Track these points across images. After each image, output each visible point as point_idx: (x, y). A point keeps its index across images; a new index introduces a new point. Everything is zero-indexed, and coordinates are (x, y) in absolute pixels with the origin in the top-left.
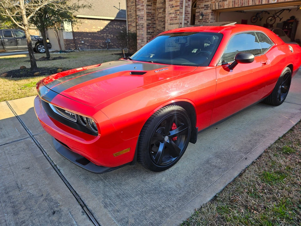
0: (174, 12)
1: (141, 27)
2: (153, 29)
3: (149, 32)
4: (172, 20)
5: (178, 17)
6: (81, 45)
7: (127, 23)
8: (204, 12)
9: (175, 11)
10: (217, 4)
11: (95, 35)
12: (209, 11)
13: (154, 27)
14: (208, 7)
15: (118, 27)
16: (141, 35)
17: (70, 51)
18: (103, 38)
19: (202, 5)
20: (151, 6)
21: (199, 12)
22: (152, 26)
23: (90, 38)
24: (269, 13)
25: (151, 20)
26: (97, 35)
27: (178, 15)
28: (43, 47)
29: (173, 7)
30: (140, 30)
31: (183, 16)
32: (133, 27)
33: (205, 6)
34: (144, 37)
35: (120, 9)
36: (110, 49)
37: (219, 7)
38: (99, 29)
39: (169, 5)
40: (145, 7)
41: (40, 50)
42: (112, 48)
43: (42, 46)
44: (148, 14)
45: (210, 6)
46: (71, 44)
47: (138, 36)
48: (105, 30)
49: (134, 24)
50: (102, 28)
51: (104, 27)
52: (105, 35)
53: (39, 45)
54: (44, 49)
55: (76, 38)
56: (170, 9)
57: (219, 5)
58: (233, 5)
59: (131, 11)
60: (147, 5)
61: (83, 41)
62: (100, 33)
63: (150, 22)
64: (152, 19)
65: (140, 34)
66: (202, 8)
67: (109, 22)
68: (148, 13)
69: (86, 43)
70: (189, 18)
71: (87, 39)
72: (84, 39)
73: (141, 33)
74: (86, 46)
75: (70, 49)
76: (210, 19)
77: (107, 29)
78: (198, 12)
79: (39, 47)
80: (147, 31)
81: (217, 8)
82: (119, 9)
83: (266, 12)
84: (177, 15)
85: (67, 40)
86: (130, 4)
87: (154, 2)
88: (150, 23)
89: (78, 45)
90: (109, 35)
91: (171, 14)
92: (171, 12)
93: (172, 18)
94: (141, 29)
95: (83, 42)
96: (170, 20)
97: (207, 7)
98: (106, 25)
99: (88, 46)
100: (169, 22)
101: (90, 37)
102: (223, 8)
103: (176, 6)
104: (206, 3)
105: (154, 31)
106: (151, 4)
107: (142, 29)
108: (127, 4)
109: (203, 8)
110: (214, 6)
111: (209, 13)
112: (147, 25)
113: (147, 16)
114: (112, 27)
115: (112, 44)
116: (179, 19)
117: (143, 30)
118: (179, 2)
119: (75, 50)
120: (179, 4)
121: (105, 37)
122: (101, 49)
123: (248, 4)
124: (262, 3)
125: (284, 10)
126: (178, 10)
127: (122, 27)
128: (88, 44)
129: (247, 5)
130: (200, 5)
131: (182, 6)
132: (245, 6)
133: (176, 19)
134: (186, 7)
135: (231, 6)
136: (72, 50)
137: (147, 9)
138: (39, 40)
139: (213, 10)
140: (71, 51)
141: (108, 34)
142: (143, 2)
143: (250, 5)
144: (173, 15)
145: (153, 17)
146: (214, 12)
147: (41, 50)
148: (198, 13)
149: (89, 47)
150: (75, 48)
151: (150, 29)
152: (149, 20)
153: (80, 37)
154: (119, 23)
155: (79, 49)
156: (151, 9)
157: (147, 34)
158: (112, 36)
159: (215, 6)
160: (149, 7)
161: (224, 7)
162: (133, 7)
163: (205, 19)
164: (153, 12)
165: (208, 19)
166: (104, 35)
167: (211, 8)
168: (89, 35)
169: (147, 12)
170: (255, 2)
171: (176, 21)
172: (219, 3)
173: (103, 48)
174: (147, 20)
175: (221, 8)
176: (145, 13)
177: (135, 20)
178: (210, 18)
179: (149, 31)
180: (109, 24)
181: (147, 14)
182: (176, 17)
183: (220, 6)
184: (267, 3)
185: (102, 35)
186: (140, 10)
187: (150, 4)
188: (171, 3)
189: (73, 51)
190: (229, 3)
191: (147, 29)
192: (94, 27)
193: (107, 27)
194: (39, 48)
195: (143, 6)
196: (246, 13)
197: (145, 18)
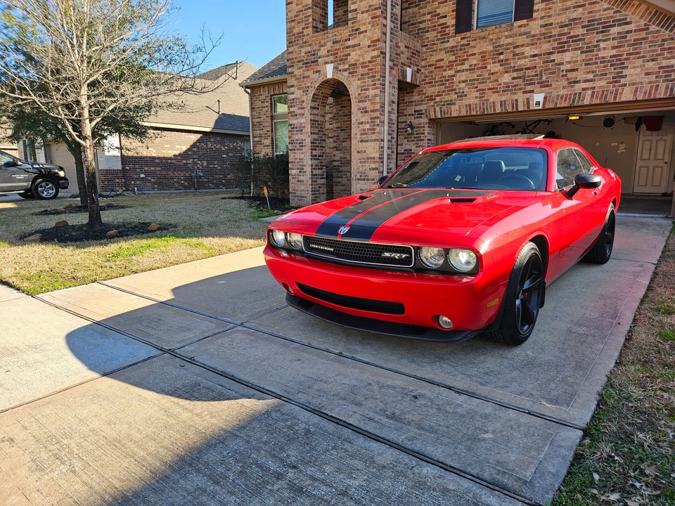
0: (370, 121)
1: (298, 145)
2: (322, 150)
3: (316, 156)
4: (365, 134)
5: (378, 129)
6: (138, 182)
7: (251, 138)
8: (415, 122)
9: (371, 118)
10: (438, 109)
11: (169, 161)
12: (424, 120)
13: (323, 147)
14: (421, 114)
15: (218, 147)
16: (298, 160)
17: (114, 193)
18: (185, 168)
19: (411, 110)
20: (318, 109)
21: (406, 122)
22: (320, 143)
23: (157, 168)
24: (513, 127)
25: (318, 134)
26: (173, 161)
27: (378, 125)
28: (50, 185)
29: (366, 112)
30: (296, 151)
31: (386, 128)
32: (265, 146)
33: (415, 111)
34: (305, 163)
35: (220, 113)
36: (200, 191)
37: (441, 114)
38: (177, 149)
39: (359, 109)
40: (307, 112)
41: (43, 193)
42: (206, 188)
43: (47, 185)
44: (313, 124)
45: (426, 112)
46: (117, 180)
47: (292, 162)
48: (190, 153)
49: (268, 142)
50: (184, 148)
51: (189, 147)
52: (190, 161)
53: (41, 182)
54: (51, 191)
55: (127, 168)
56: (360, 115)
57: (441, 111)
58: (467, 112)
59: (260, 118)
60: (311, 107)
61: (142, 173)
62: (179, 158)
63: (316, 137)
64: (320, 131)
65: (296, 159)
66: (410, 115)
67: (199, 136)
68: (314, 121)
69: (149, 178)
70: (393, 131)
71: (152, 169)
72: (146, 168)
73: (297, 156)
74: (148, 184)
75: (113, 190)
76: (426, 134)
77: (195, 149)
78: (403, 122)
79: (41, 187)
80: (312, 153)
81: (439, 116)
82: (218, 113)
83: (509, 124)
84: (374, 125)
85: (108, 172)
86: (258, 104)
87: (322, 103)
88: (316, 140)
89: (133, 182)
90: (199, 162)
91: (362, 123)
92: (363, 120)
93: (364, 130)
94: (298, 150)
95: (142, 176)
96: (362, 134)
97: (419, 114)
98: (191, 143)
99: (154, 183)
100: (359, 137)
101: (158, 165)
102: (449, 116)
103: (373, 111)
104: (418, 108)
105: (323, 153)
106: (318, 105)
107: (301, 150)
108: (251, 103)
109: (413, 115)
110: (432, 113)
111: (424, 123)
112: (311, 143)
113: (311, 127)
114: (205, 146)
115: (205, 180)
116: (379, 133)
117: (304, 151)
118: (379, 105)
119: (124, 193)
120: (379, 108)
121: (189, 165)
122: (180, 190)
123: (494, 110)
124: (517, 109)
125: (540, 121)
126: (378, 118)
127: (226, 148)
128: (153, 180)
129: (493, 112)
130: (406, 109)
131: (383, 111)
132: (489, 112)
133: (374, 133)
134: (389, 112)
135: (463, 113)
136: (118, 193)
137: (311, 114)
138: (43, 170)
139: (430, 120)
140: (117, 195)
141: (195, 160)
142: (303, 101)
143: (497, 111)
144: (368, 126)
145: (321, 128)
146: (433, 122)
147: (45, 193)
148: (404, 124)
149: (156, 186)
150: (124, 189)
151: (316, 150)
152: (314, 133)
153: (137, 166)
154: (219, 139)
155: (134, 190)
156: (317, 115)
157: (311, 159)
158: (205, 164)
159: (435, 112)
160: (315, 112)
161: (451, 114)
162: (266, 109)
163: (417, 134)
164: (320, 119)
165: (423, 134)
166: (188, 162)
167: (427, 115)
168: (157, 161)
169: (311, 120)
170: (505, 107)
171: (374, 137)
172: (441, 108)
173: (186, 188)
174: (311, 133)
175: (446, 116)
176: (307, 120)
177: (269, 134)
178: (426, 132)
179: (314, 153)
180: (198, 141)
181: (311, 124)
182: (374, 129)
183: (444, 113)
184: (526, 109)
185: (184, 162)
186: (296, 115)
187: (316, 106)
188: (362, 105)
189: (120, 194)
190: (460, 109)
191: (311, 149)
192: (167, 146)
193: (194, 145)
194: (40, 189)
195: (303, 108)
196: (477, 125)
197: (308, 129)
